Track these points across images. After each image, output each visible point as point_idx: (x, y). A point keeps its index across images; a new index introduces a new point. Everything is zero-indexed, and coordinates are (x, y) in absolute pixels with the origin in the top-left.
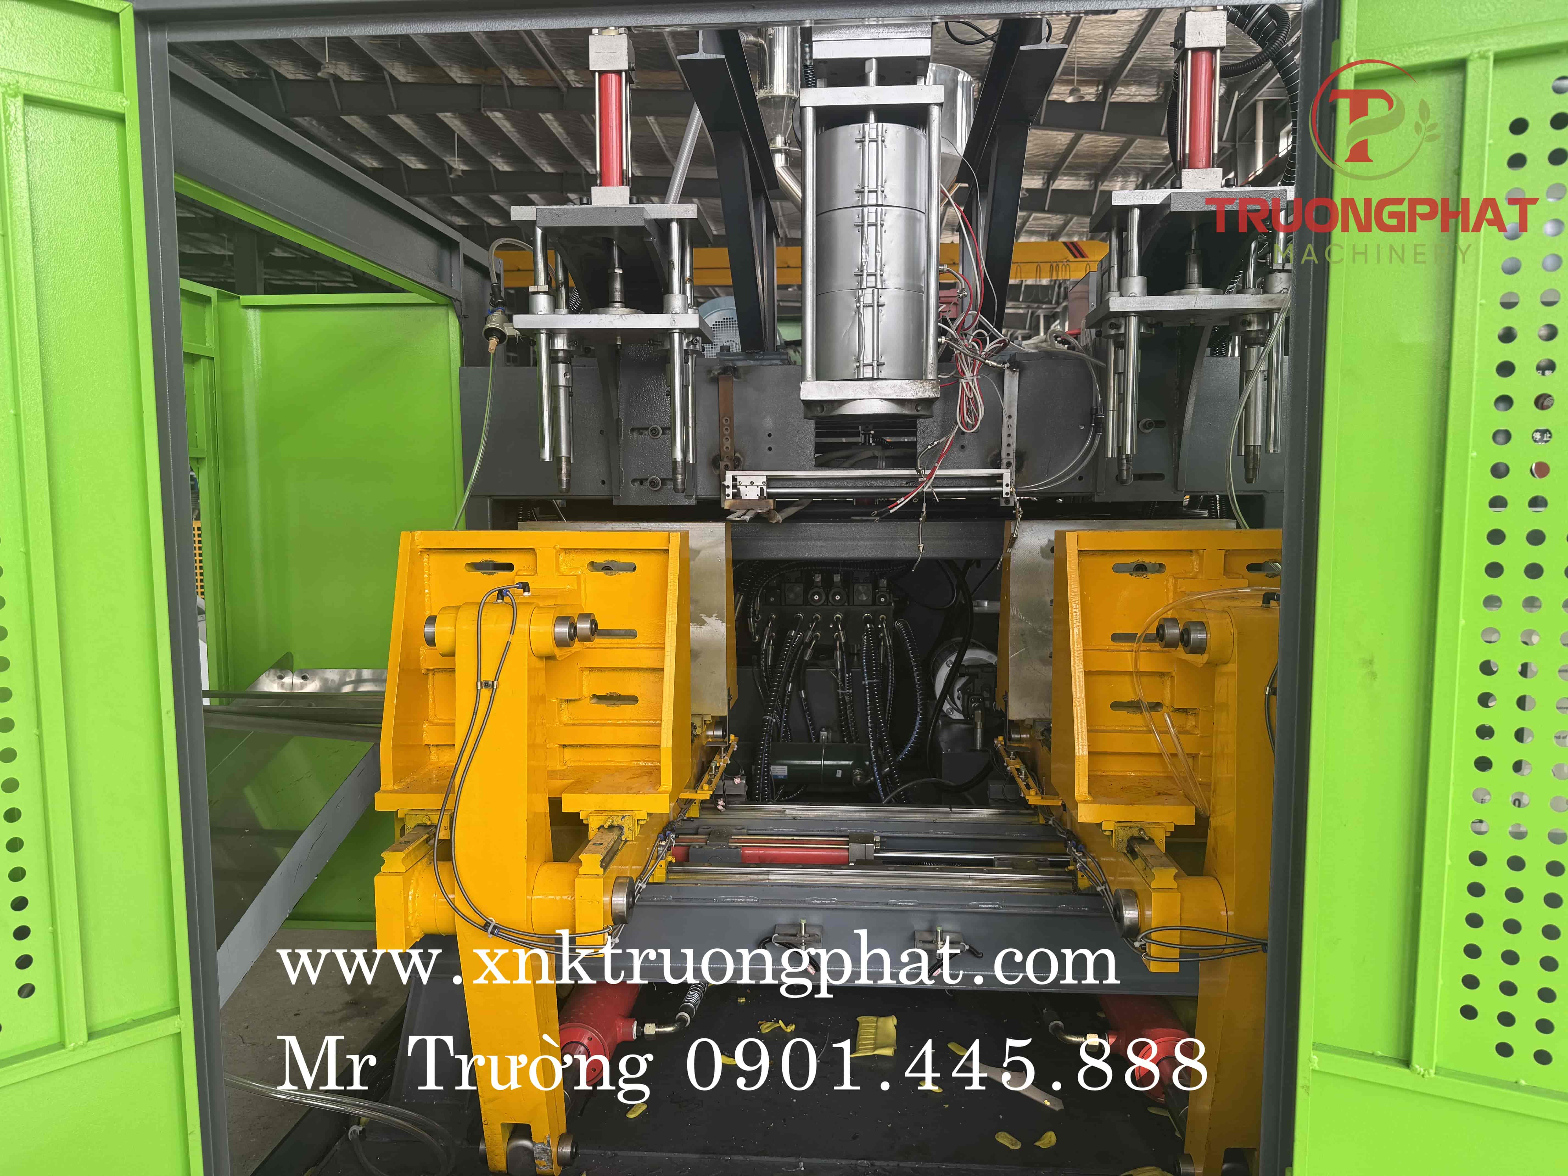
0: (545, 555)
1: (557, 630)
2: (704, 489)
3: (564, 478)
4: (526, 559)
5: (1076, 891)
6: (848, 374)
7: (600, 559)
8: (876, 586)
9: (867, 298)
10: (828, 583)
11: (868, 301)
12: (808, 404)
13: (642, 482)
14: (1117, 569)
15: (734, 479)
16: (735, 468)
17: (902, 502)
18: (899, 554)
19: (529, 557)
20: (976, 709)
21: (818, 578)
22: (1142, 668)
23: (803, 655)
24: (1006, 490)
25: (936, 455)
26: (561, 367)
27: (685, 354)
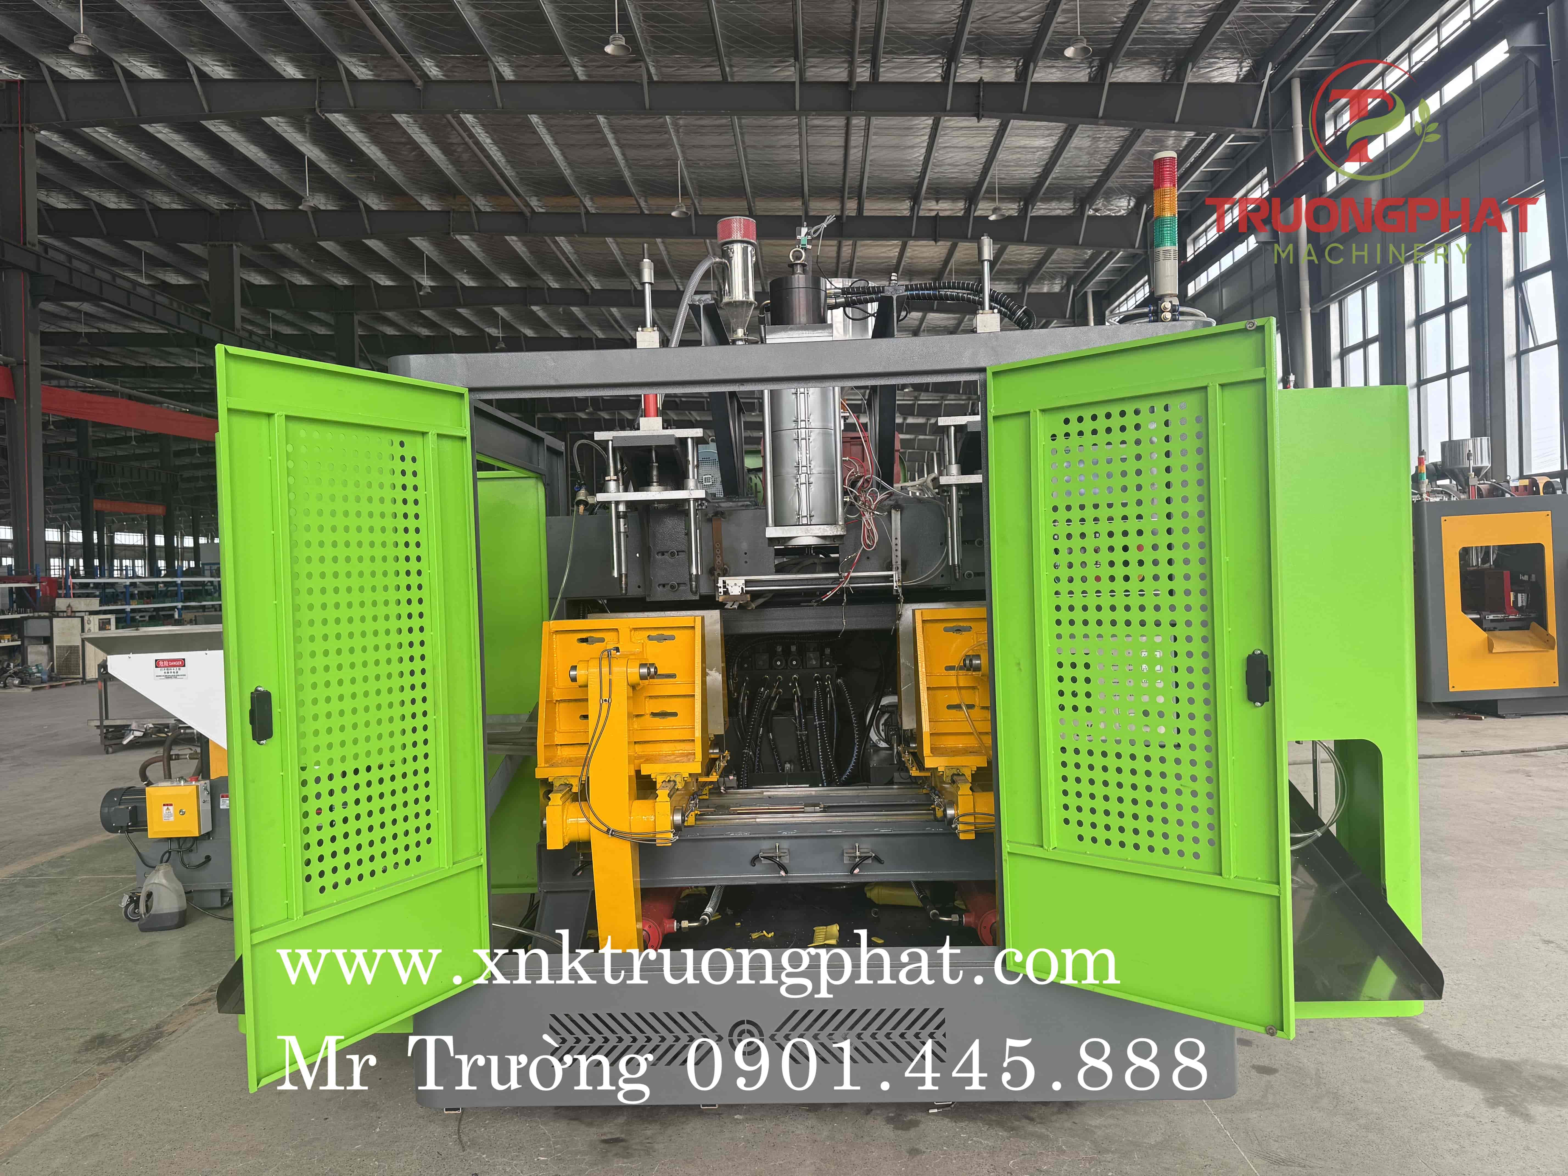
0: (624, 632)
1: (641, 671)
2: (704, 590)
3: (624, 586)
4: (613, 634)
5: (936, 819)
6: (794, 521)
7: (654, 633)
8: (822, 653)
9: (803, 479)
10: (787, 652)
11: (803, 481)
12: (770, 539)
13: (664, 586)
14: (946, 630)
15: (724, 582)
16: (724, 576)
17: (830, 594)
18: (833, 627)
19: (614, 634)
20: (893, 735)
21: (779, 649)
22: (961, 685)
23: (770, 707)
24: (895, 584)
25: (850, 564)
26: (622, 520)
27: (696, 510)
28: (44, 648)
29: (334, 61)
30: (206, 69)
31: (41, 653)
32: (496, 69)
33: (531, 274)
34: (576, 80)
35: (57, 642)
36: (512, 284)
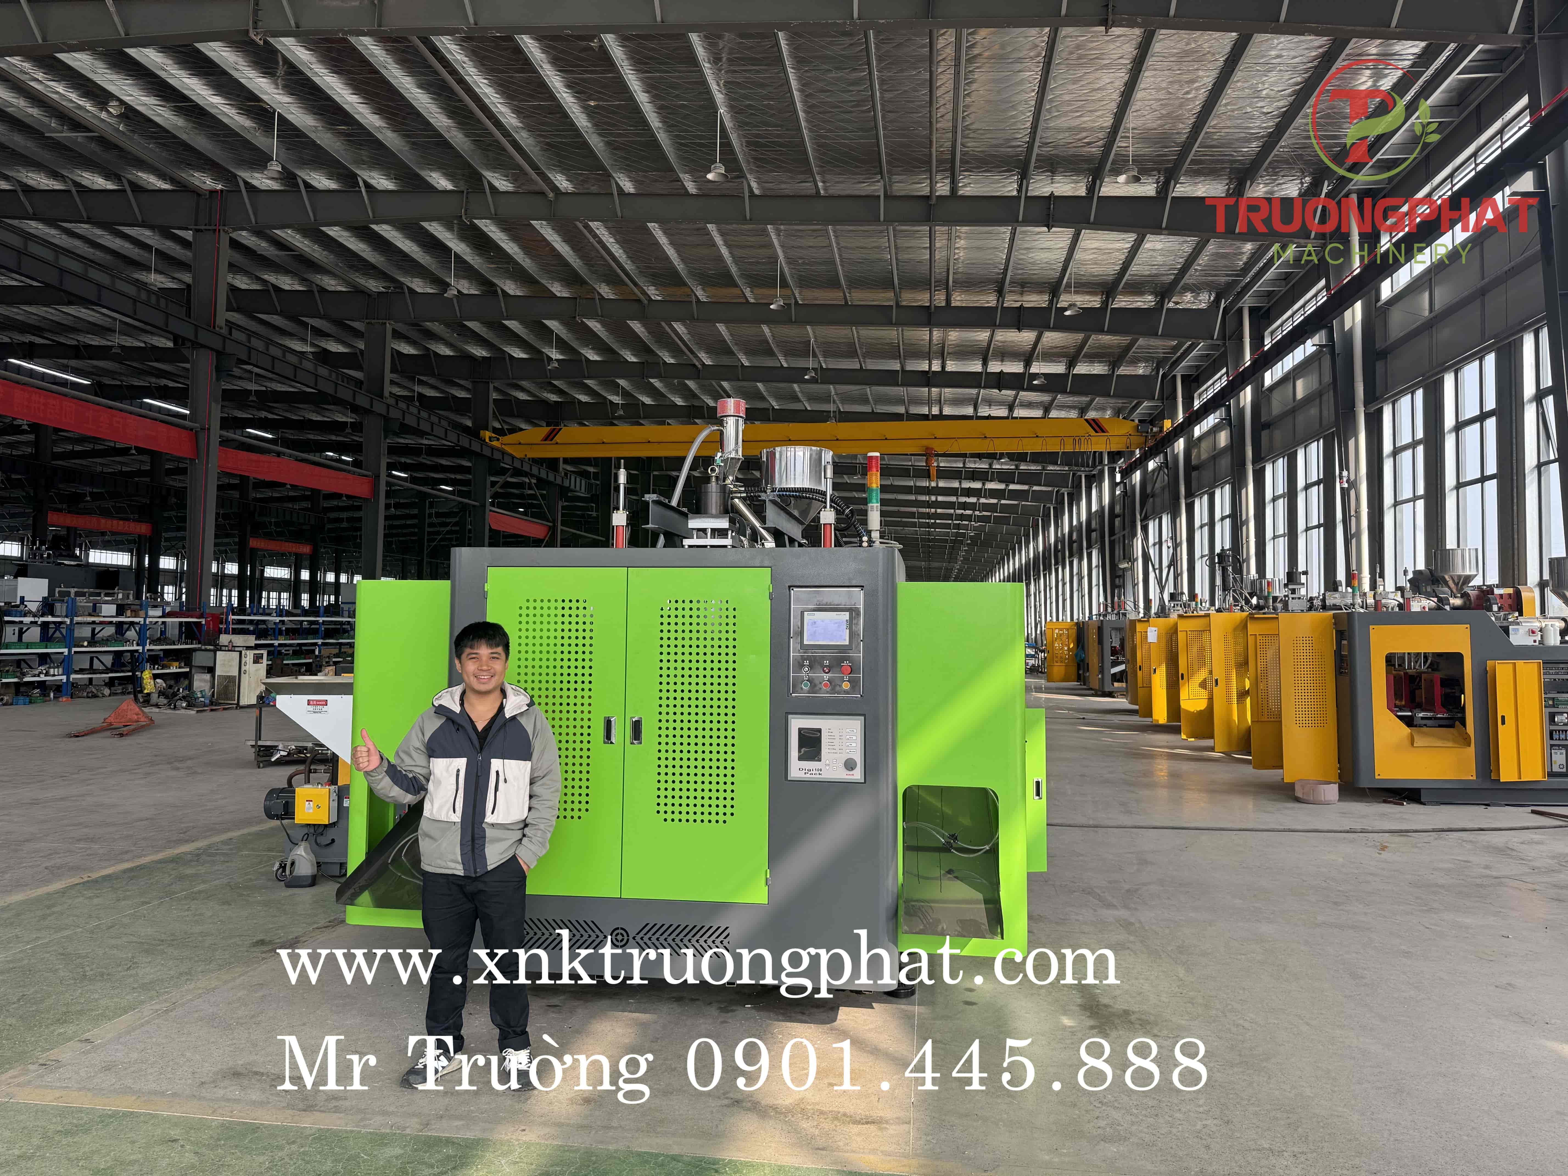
28: (208, 677)
29: (479, 177)
30: (373, 182)
31: (205, 681)
32: (617, 184)
33: (649, 351)
34: (687, 194)
35: (218, 672)
36: (632, 359)
